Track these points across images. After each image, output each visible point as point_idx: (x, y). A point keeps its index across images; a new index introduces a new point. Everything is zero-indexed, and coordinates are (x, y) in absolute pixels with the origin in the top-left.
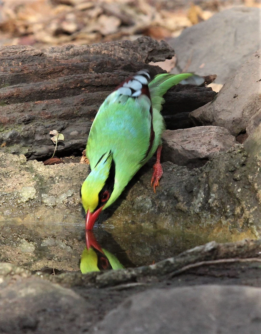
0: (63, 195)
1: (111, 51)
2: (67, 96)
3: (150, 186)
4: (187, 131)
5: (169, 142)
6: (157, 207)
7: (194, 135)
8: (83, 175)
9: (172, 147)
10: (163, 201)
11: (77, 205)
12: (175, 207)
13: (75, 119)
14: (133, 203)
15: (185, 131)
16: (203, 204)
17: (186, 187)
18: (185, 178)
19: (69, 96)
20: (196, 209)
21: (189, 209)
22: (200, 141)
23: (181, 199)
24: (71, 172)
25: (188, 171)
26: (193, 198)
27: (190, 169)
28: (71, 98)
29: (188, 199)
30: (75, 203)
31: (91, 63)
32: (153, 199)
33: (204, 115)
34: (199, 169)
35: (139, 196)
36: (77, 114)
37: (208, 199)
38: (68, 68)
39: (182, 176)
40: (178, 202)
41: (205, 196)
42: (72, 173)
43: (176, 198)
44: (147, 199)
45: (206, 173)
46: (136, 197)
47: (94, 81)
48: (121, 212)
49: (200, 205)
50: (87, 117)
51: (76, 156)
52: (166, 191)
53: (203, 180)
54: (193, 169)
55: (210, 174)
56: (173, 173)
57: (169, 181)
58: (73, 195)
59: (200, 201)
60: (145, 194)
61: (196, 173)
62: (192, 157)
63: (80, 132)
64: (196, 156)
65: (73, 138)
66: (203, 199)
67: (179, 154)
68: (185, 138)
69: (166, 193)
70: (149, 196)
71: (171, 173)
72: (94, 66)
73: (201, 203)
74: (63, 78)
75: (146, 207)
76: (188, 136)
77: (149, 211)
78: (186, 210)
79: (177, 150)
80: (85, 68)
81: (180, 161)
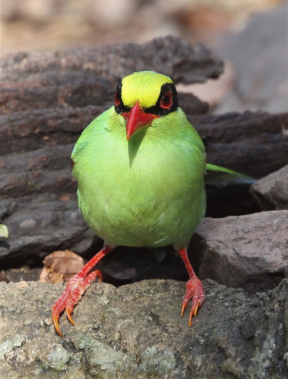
0: (5, 343)
1: (102, 64)
2: (15, 151)
3: (172, 327)
4: (245, 220)
5: (211, 242)
6: (185, 367)
7: (257, 228)
8: (44, 306)
9: (216, 251)
10: (198, 356)
11: (32, 363)
12: (220, 368)
13: (30, 197)
14: (140, 360)
15: (240, 220)
16: (272, 361)
17: (241, 328)
18: (240, 310)
19: (18, 152)
20: (259, 372)
21: (245, 371)
22: (269, 240)
23: (231, 352)
24: (21, 299)
25: (246, 298)
26: (255, 350)
27: (250, 293)
28: (22, 155)
29: (244, 351)
30: (28, 359)
31: (61, 88)
32: (178, 352)
33: (280, 190)
34: (267, 293)
35: (151, 347)
36: (33, 187)
37: (284, 353)
38: (17, 98)
39: (234, 306)
40: (226, 358)
41: (276, 347)
42: (23, 301)
43: (222, 350)
44: (166, 353)
45: (279, 301)
46: (145, 348)
47: (68, 123)
48: (117, 376)
49: (267, 364)
50: (54, 192)
51: (32, 267)
52: (203, 336)
53: (274, 316)
54: (256, 293)
55: (286, 303)
56: (216, 302)
57: (208, 317)
58: (25, 344)
59: (268, 357)
60: (162, 341)
61: (261, 303)
62: (254, 271)
63: (39, 222)
64: (261, 269)
65: (27, 232)
66: (274, 352)
67: (230, 266)
68: (241, 234)
69: (202, 341)
70: (169, 346)
71: (213, 302)
72: (68, 92)
73: (270, 360)
74: (7, 117)
75: (164, 368)
76: (246, 230)
77: (169, 376)
78: (240, 373)
79: (225, 257)
80: (50, 98)
81: (232, 279)
